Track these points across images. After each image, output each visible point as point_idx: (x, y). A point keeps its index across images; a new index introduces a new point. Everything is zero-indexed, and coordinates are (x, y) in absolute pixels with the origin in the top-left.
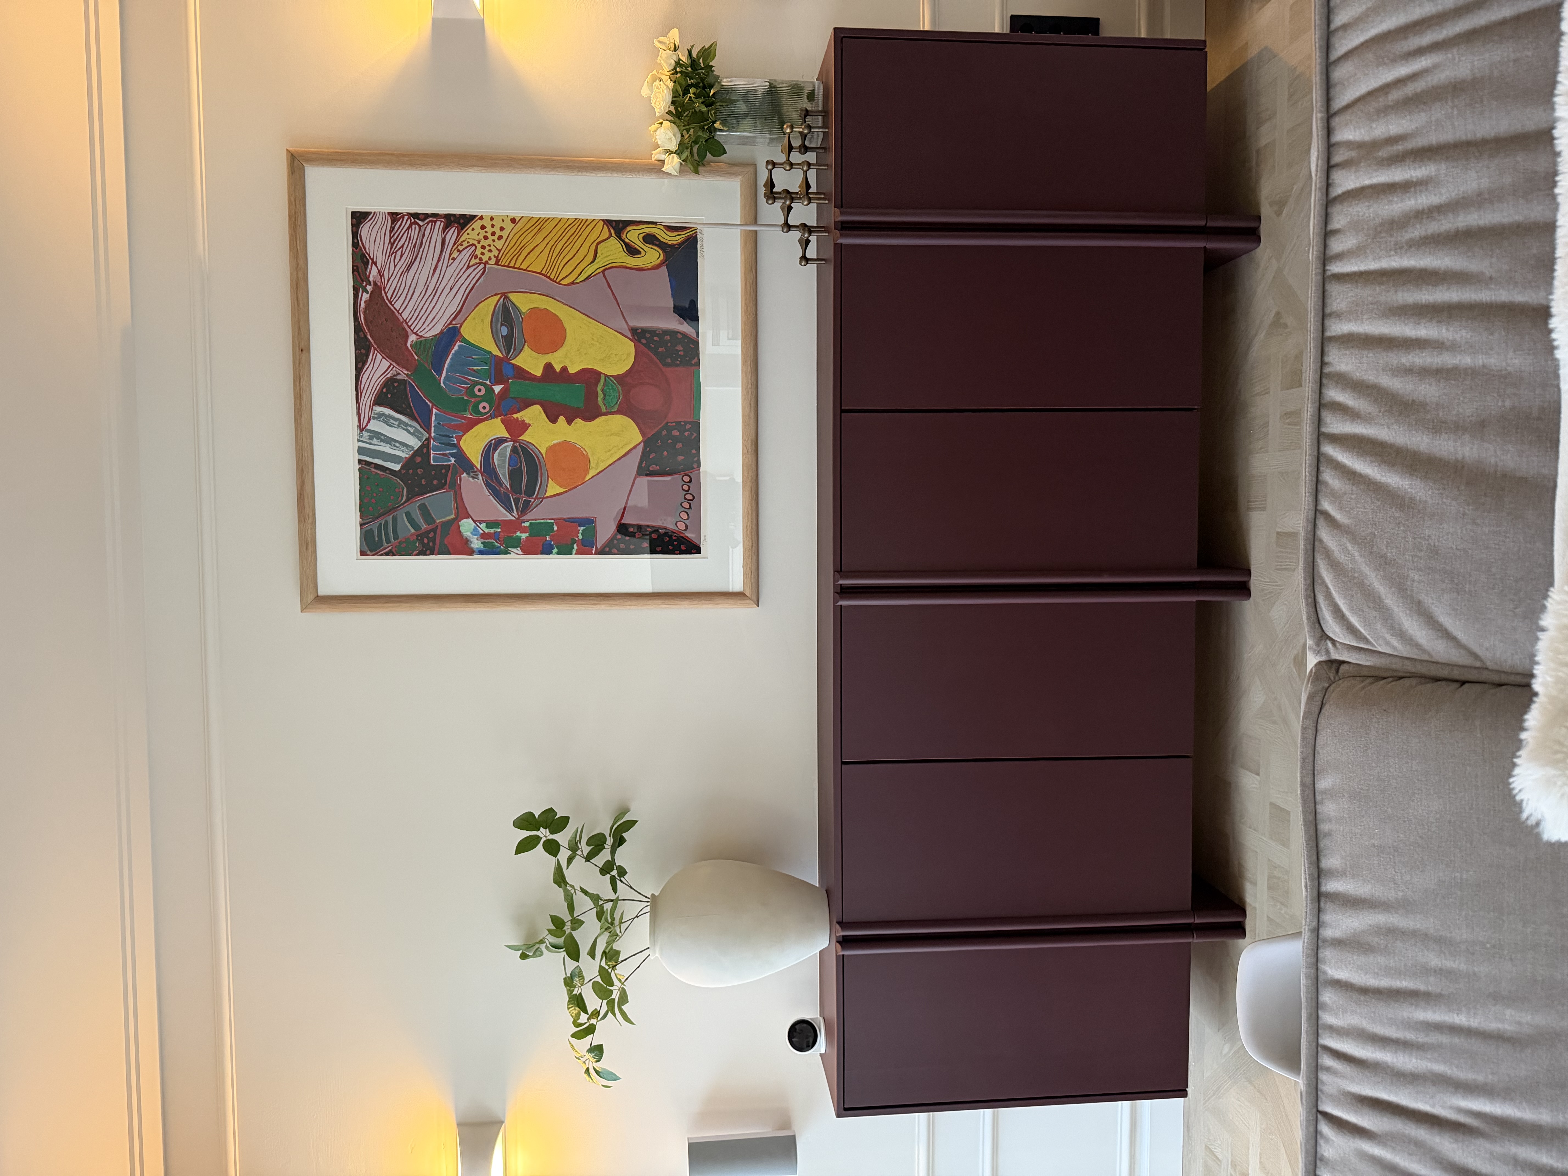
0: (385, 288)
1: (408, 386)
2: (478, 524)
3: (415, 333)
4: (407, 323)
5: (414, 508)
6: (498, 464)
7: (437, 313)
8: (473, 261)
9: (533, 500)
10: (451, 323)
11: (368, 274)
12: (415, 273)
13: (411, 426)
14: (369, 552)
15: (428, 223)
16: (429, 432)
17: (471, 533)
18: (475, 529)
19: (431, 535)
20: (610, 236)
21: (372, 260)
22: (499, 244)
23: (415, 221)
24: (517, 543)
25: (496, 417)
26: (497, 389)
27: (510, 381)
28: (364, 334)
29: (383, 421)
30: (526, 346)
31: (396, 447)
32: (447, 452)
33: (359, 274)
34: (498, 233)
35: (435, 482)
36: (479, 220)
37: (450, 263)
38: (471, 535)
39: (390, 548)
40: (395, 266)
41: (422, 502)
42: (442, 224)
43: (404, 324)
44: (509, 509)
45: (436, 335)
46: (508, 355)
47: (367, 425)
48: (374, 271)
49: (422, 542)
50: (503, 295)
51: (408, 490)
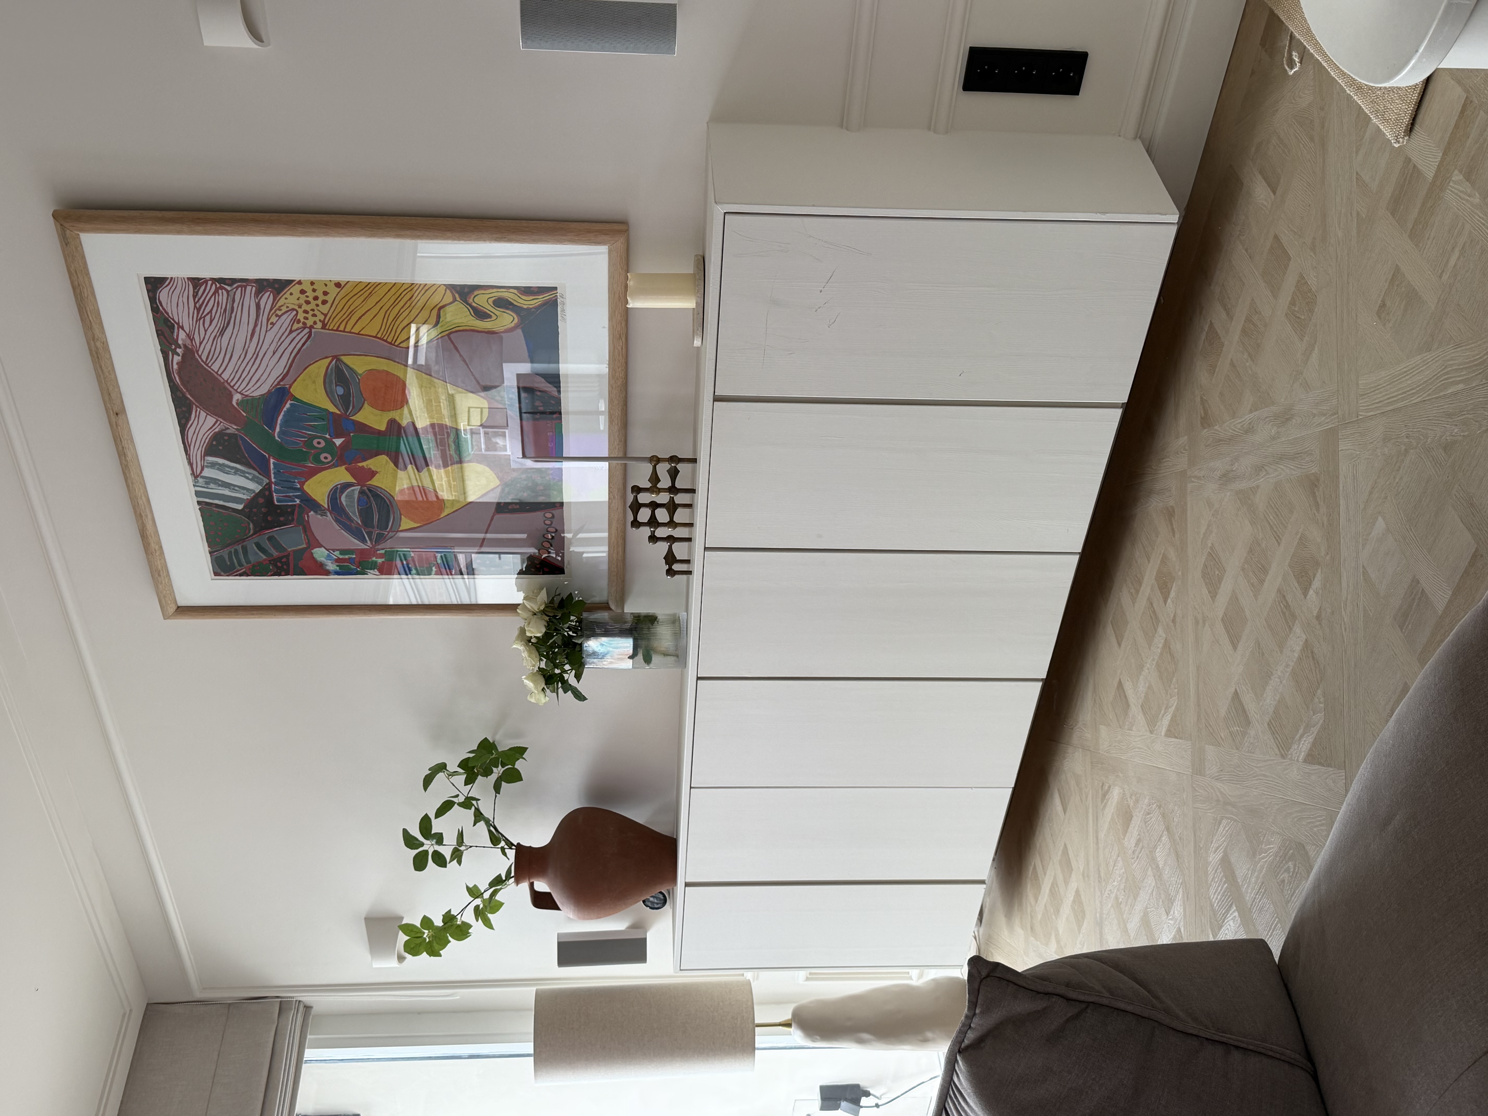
0: (197, 352)
1: (239, 438)
2: (332, 552)
3: (240, 393)
4: (229, 384)
5: (263, 539)
6: (346, 505)
7: (262, 375)
8: (296, 326)
9: (386, 533)
10: (278, 384)
11: (175, 337)
12: (230, 338)
13: (248, 473)
14: (222, 573)
15: (237, 288)
16: (269, 478)
17: (325, 559)
18: (328, 556)
19: (284, 560)
20: (455, 300)
21: (178, 324)
22: (325, 309)
23: (221, 286)
24: (373, 566)
25: (341, 466)
26: (338, 442)
27: (351, 434)
28: (182, 393)
29: (218, 469)
30: (366, 405)
31: (236, 490)
32: (291, 494)
33: (165, 337)
34: (322, 297)
35: (282, 519)
36: (297, 285)
37: (269, 328)
38: (325, 560)
39: (244, 570)
40: (206, 331)
41: (271, 534)
42: (254, 289)
43: (226, 384)
44: (363, 541)
45: (265, 394)
46: (347, 411)
47: (201, 472)
48: (182, 335)
49: (276, 566)
50: (334, 357)
51: (254, 524)
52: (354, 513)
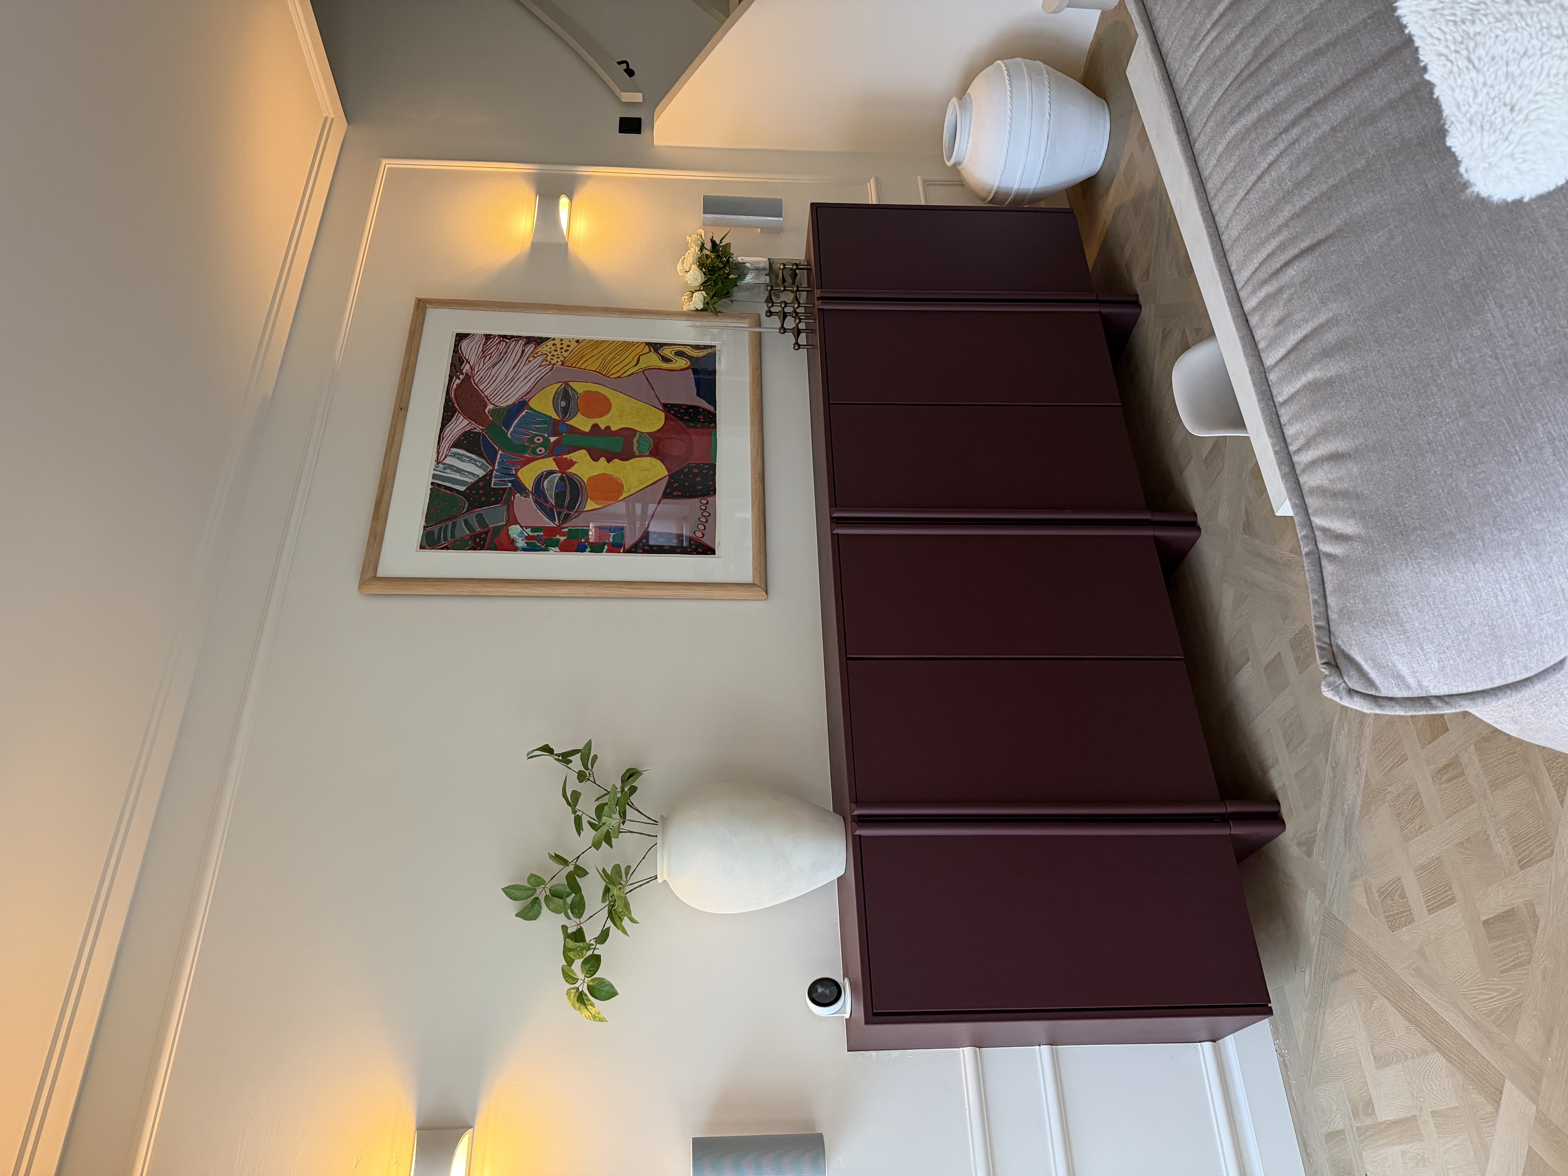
0: (474, 377)
1: (481, 436)
2: (524, 529)
3: (493, 404)
4: (487, 398)
5: (472, 517)
6: (547, 488)
7: (512, 392)
8: (544, 363)
9: (573, 513)
10: (522, 398)
11: (462, 369)
12: (499, 368)
13: (479, 462)
14: (427, 547)
15: (514, 341)
16: (493, 465)
17: (518, 535)
18: (522, 532)
19: (483, 536)
20: (650, 351)
21: (467, 360)
22: (565, 354)
23: (503, 339)
24: (556, 544)
25: (549, 456)
26: (552, 439)
27: (564, 434)
28: (452, 404)
29: (458, 458)
30: (579, 414)
31: (464, 475)
32: (506, 479)
33: (455, 369)
34: (565, 348)
35: (493, 499)
36: (552, 341)
37: (526, 364)
38: (517, 537)
39: (446, 544)
40: (484, 364)
41: (480, 512)
42: (524, 342)
43: (485, 399)
44: (552, 519)
45: (509, 405)
46: (565, 418)
47: (443, 460)
48: (468, 367)
49: (474, 540)
50: (564, 382)
51: (469, 504)
52: (551, 496)
